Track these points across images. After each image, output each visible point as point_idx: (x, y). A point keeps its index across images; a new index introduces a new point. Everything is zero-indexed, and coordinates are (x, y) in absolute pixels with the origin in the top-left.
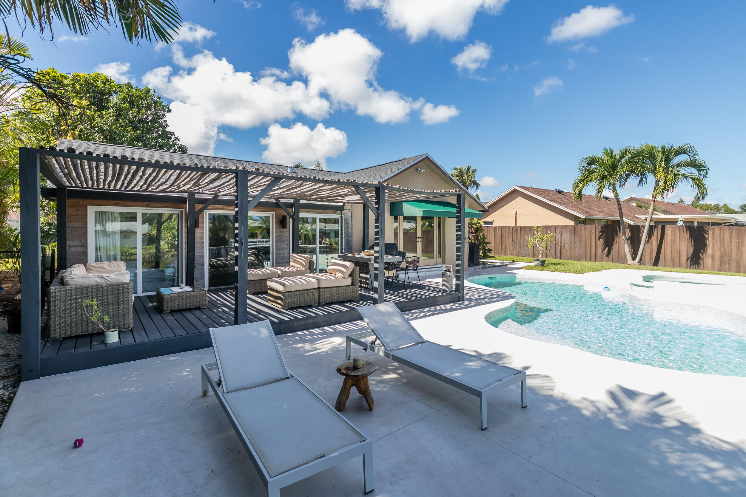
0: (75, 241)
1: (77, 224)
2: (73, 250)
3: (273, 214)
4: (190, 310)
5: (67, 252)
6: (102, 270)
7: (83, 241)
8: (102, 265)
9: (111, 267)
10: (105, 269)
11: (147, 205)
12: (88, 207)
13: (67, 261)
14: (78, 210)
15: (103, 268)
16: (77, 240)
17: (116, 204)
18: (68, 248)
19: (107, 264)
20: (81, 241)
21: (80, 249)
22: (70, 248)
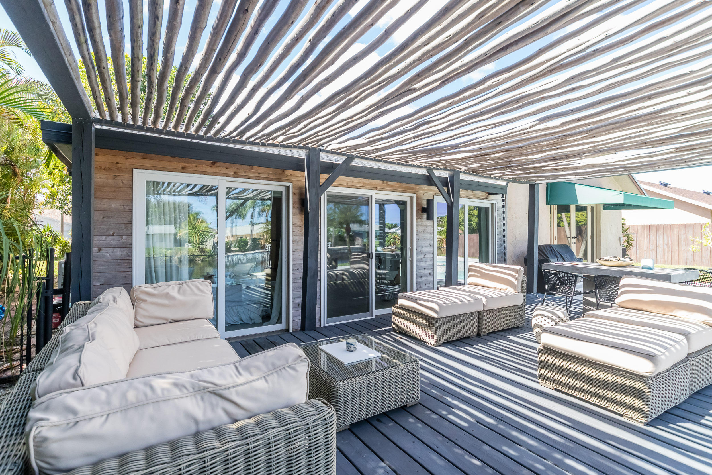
0: (110, 237)
1: (114, 205)
2: (107, 253)
3: (411, 197)
4: (387, 415)
5: (93, 258)
6: (165, 302)
7: (124, 237)
8: (166, 291)
9: (184, 294)
10: (173, 298)
11: (235, 173)
12: (135, 171)
13: (94, 276)
14: (116, 176)
15: (167, 296)
16: (113, 235)
17: (183, 168)
18: (95, 250)
19: (176, 288)
20: (122, 236)
21: (119, 253)
22: (100, 250)
